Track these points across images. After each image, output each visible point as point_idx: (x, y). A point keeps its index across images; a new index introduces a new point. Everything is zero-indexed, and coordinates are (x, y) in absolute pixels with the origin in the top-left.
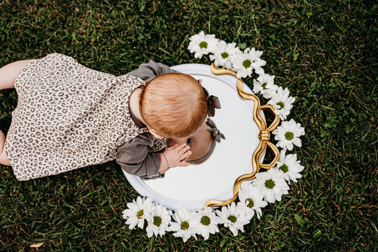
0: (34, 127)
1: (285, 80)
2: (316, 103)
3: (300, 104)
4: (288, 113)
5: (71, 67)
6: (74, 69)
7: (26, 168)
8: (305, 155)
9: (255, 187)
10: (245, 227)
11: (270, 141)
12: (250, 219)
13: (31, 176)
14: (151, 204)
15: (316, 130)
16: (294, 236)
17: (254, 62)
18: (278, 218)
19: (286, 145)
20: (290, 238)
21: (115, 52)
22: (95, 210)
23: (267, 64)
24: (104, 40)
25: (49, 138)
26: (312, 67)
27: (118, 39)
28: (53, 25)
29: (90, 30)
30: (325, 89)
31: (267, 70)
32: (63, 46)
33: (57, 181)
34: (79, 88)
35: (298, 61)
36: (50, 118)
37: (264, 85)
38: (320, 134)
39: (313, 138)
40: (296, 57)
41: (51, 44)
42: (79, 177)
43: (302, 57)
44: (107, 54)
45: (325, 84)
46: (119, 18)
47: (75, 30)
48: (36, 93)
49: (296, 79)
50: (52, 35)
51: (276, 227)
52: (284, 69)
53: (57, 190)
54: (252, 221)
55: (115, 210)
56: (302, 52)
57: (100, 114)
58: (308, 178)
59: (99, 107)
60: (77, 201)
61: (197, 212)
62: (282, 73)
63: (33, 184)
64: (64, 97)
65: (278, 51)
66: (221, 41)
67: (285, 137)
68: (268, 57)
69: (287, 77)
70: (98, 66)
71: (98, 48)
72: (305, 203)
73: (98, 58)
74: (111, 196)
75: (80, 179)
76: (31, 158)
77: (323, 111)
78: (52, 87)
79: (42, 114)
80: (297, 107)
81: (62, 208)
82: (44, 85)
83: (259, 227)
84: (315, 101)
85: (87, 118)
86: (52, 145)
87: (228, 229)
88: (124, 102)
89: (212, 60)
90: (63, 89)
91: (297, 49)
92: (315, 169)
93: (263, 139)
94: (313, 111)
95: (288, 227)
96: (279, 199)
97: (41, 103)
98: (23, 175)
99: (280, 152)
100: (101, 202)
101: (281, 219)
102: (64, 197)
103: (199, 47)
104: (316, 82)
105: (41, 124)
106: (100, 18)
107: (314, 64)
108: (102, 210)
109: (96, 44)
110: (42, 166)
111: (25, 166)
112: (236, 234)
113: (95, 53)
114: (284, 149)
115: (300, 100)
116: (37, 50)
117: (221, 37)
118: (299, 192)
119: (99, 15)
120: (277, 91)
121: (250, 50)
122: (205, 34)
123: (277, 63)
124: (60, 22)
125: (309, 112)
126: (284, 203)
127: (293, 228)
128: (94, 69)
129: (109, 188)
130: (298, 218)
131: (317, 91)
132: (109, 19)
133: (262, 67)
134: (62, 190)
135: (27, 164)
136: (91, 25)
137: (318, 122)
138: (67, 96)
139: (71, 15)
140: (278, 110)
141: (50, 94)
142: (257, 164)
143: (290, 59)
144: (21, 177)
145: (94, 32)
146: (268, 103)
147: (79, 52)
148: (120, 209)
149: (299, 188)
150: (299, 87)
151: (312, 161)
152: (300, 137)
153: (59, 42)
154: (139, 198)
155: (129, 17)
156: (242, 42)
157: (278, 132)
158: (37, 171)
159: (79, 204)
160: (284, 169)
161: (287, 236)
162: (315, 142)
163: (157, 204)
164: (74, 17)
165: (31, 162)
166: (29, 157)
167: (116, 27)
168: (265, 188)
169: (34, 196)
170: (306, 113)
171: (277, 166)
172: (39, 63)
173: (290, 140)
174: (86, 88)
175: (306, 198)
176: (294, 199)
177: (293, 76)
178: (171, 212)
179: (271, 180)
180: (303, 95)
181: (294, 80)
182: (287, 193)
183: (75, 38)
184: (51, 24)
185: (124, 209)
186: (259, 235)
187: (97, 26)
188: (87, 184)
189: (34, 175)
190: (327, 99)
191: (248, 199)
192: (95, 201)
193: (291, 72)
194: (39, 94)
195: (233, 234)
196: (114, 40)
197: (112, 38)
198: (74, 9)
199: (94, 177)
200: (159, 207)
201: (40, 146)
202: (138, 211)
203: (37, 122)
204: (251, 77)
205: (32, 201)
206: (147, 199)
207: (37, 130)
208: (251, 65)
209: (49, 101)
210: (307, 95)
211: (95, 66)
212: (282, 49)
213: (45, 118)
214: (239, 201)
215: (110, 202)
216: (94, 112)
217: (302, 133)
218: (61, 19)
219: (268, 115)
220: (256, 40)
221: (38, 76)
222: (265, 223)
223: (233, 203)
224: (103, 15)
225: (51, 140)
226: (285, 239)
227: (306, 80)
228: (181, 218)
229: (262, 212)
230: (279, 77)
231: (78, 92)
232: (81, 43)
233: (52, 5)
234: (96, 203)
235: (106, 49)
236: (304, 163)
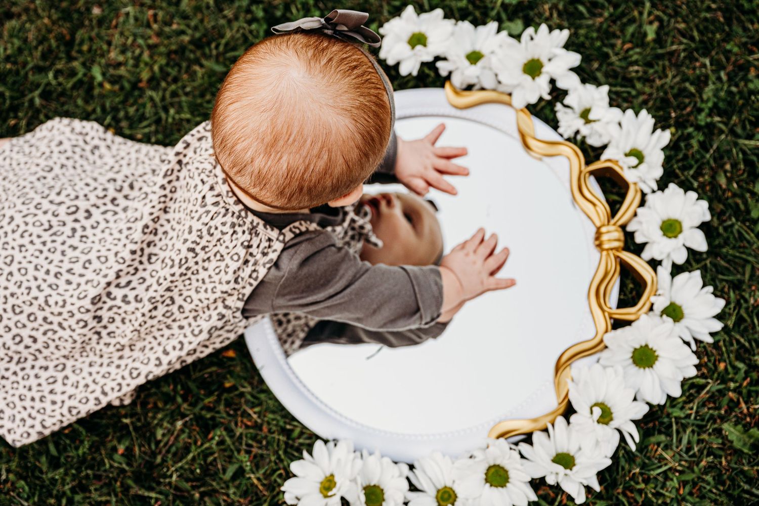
0: (19, 302)
1: (634, 93)
2: (723, 137)
3: (682, 145)
4: (659, 172)
5: (96, 147)
6: (103, 150)
7: (22, 410)
8: (719, 270)
9: (609, 370)
10: (601, 476)
11: (626, 248)
12: (610, 454)
13: (39, 428)
14: (352, 455)
15: (737, 205)
16: (732, 480)
17: (550, 60)
18: (680, 441)
19: (667, 250)
20: (721, 488)
21: (202, 95)
22: (212, 493)
23: (582, 61)
24: (173, 72)
25: (60, 325)
26: (697, 50)
27: (204, 62)
28: (44, 57)
29: (133, 52)
30: (740, 98)
31: (585, 74)
32: (75, 102)
33: (107, 436)
34: (116, 190)
35: (659, 41)
36: (52, 273)
37: (585, 114)
38: (748, 211)
39: (732, 226)
40: (651, 32)
41: (44, 103)
42: (160, 416)
43: (666, 30)
44: (184, 104)
45: (737, 85)
46: (201, 11)
47: (98, 59)
48: (12, 218)
49: (662, 86)
50: (45, 81)
51: (680, 465)
52: (627, 68)
53: (111, 458)
54: (615, 457)
55: (263, 485)
56: (665, 18)
57: (171, 239)
58: (739, 327)
59: (165, 223)
60: (165, 476)
61: (471, 457)
62: (625, 78)
63: (48, 452)
64: (81, 215)
65: (605, 26)
66: (460, 23)
67: (661, 233)
68: (582, 45)
69: (639, 85)
70: (166, 136)
71: (160, 93)
72: (744, 391)
73: (163, 115)
74: (248, 452)
75: (162, 420)
76: (27, 383)
77: (744, 153)
78: (48, 195)
79: (31, 267)
80: (676, 155)
81: (129, 501)
82: (28, 196)
83: (638, 470)
84: (721, 132)
85: (145, 259)
86: (70, 340)
87: (557, 488)
88: (217, 183)
89: (444, 73)
90: (77, 197)
91: (650, 14)
92: (752, 301)
93: (606, 246)
94: (719, 157)
95: (711, 459)
96: (676, 392)
97: (26, 241)
98: (19, 431)
99: (655, 270)
100: (224, 471)
101: (689, 442)
102: (129, 474)
103: (408, 47)
104: (714, 83)
105: (35, 292)
106: (156, 21)
107: (701, 41)
108: (232, 491)
109: (153, 82)
110: (58, 398)
111: (19, 408)
112: (580, 498)
113: (155, 105)
114: (664, 263)
115: (683, 133)
116: (13, 122)
117: (457, 15)
118: (722, 366)
119: (151, 12)
120: (620, 124)
121: (536, 31)
122: (418, 14)
123: (607, 56)
124: (58, 47)
125: (712, 162)
126: (690, 399)
127: (723, 460)
128: (158, 143)
129: (239, 431)
130: (731, 431)
131: (721, 105)
132: (176, 20)
133: (572, 69)
134: (122, 455)
135: (21, 400)
136: (134, 40)
137: (737, 183)
138: (87, 211)
139: (82, 25)
140: (633, 170)
141: (45, 213)
142: (603, 311)
143: (639, 39)
144: (17, 437)
145: (146, 56)
146: (604, 157)
147: (115, 109)
148: (275, 481)
149: (721, 354)
150: (675, 103)
151: (741, 282)
152: (699, 227)
153: (63, 94)
154: (319, 444)
155: (224, 6)
156: (510, 19)
157: (640, 223)
158: (48, 412)
159: (170, 484)
160: (674, 312)
161: (712, 482)
162: (739, 232)
163: (365, 453)
164: (92, 29)
165: (29, 395)
166: (22, 383)
167: (197, 35)
168: (634, 369)
169: (53, 481)
170: (703, 164)
171: (655, 307)
172: (16, 149)
173: (676, 237)
174: (131, 187)
175: (745, 379)
176: (713, 386)
177: (653, 81)
178: (406, 469)
179: (647, 346)
180: (688, 121)
181: (658, 89)
182: (693, 372)
183: (99, 78)
184: (38, 54)
185: (285, 480)
186: (640, 491)
187: (151, 42)
188: (182, 431)
189: (47, 424)
190: (751, 122)
191: (596, 405)
192: (208, 469)
193: (645, 72)
194: (18, 219)
195: (572, 500)
196: (197, 68)
197: (191, 62)
198: (89, 10)
199: (197, 410)
200: (372, 461)
201: (43, 350)
202: (321, 477)
203: (23, 289)
204: (548, 97)
205: (51, 496)
206: (339, 445)
207: (27, 310)
208: (544, 70)
209: (45, 230)
210: (696, 119)
211: (160, 136)
212: (613, 19)
213: (41, 275)
214: (575, 412)
215: (248, 466)
216: (156, 239)
217: (704, 215)
218: (60, 38)
219: (608, 185)
220: (547, 7)
221: (15, 179)
222: (649, 458)
223: (560, 421)
224: (161, 14)
225: (64, 329)
226: (710, 491)
227: (687, 85)
228: (434, 480)
229: (639, 431)
230: (619, 89)
231: (114, 200)
232: (117, 87)
233: (35, 10)
234: (211, 475)
235: (180, 92)
236: (722, 290)
